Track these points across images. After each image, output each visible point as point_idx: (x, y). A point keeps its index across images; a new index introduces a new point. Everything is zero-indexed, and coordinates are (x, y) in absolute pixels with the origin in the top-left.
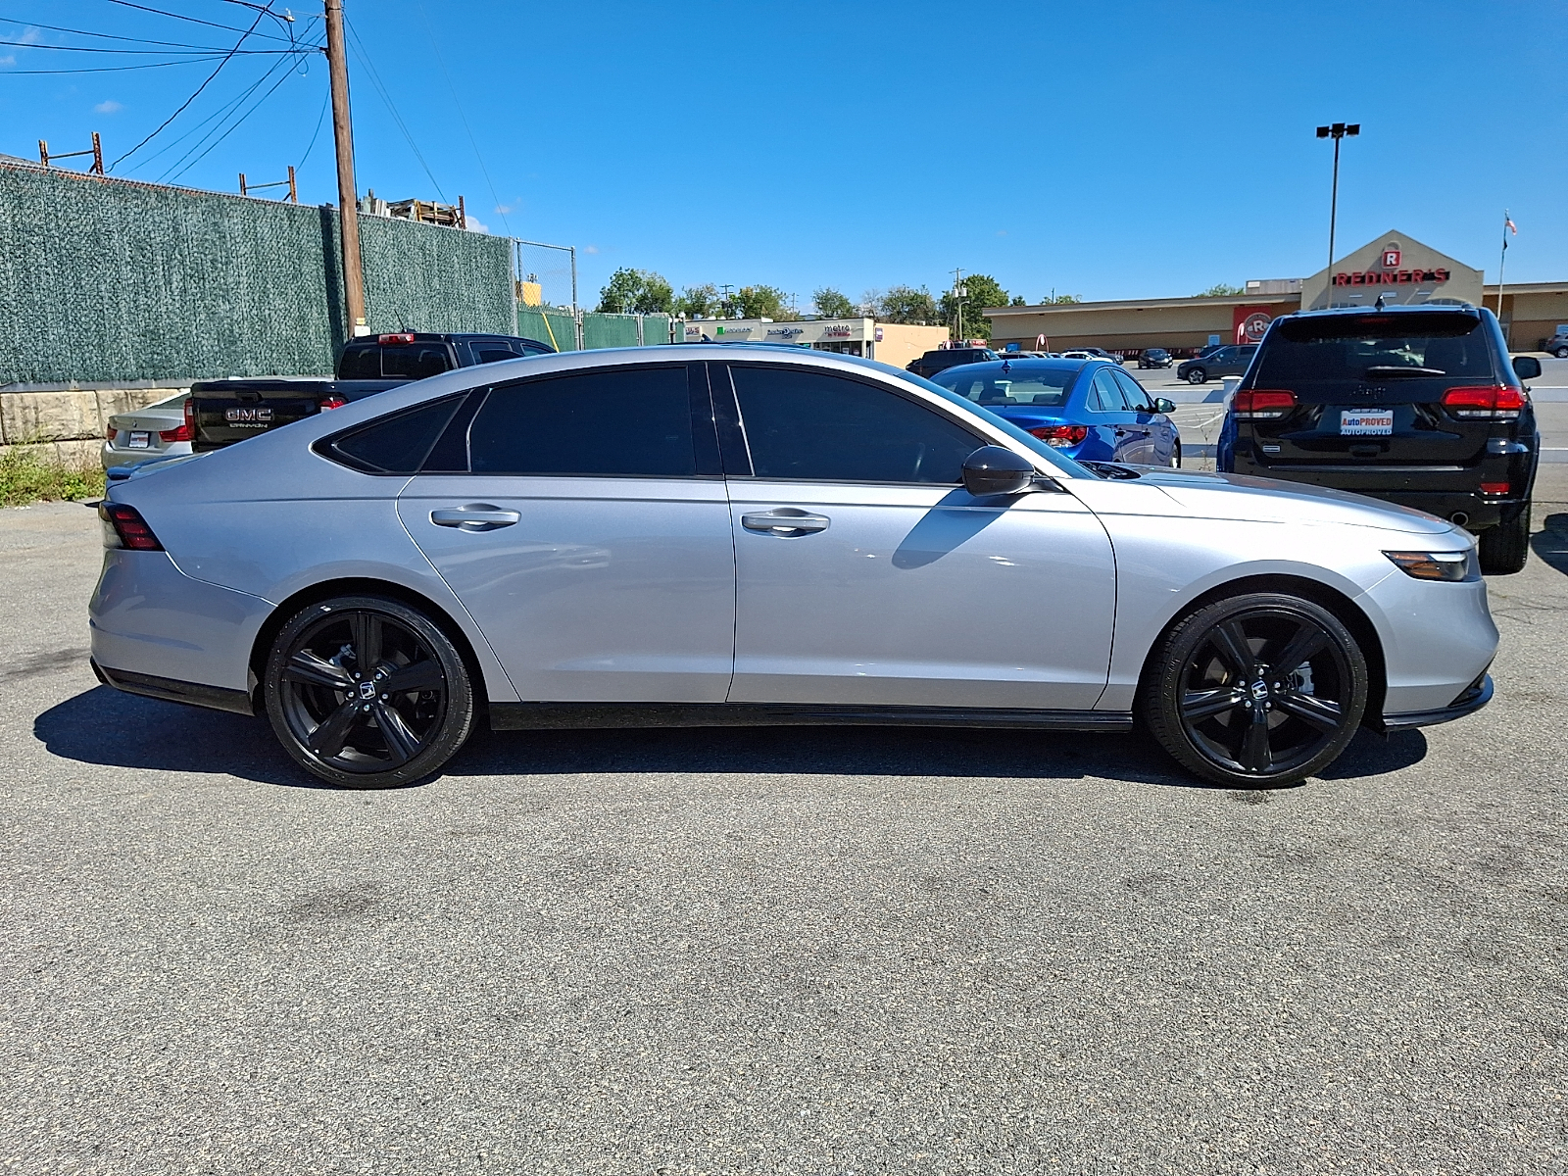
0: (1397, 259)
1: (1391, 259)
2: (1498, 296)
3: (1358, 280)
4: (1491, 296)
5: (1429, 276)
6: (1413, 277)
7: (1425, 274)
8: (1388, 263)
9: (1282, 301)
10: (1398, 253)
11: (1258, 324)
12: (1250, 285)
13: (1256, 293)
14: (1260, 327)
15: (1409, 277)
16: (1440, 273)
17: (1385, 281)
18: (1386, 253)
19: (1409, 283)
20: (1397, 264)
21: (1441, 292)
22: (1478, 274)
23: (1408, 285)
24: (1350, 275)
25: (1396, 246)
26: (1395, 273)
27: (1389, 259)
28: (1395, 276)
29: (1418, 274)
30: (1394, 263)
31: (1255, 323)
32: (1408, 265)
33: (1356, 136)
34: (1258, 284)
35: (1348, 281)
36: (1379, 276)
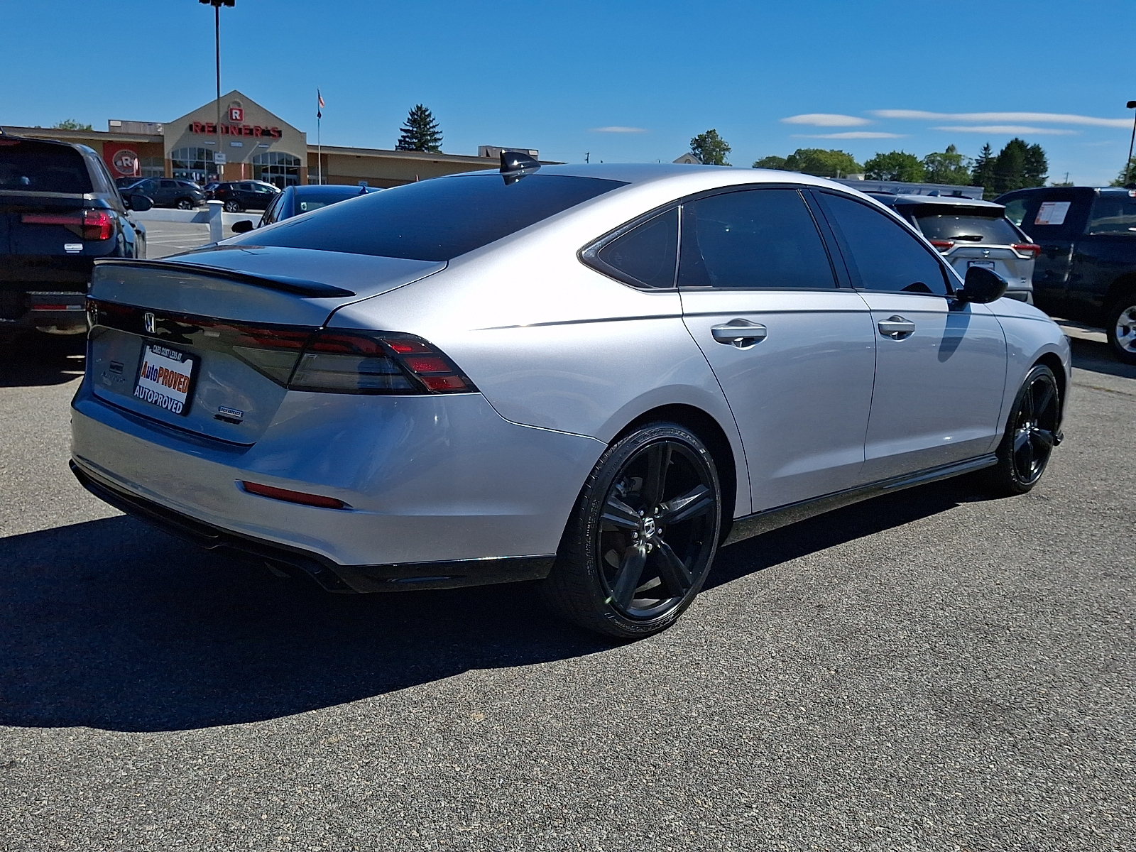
0: (241, 115)
1: (236, 114)
2: (318, 154)
3: (211, 129)
4: (313, 153)
5: (266, 133)
6: (254, 132)
7: (263, 130)
8: (234, 118)
9: (147, 141)
10: (241, 110)
11: (127, 160)
12: (112, 123)
13: (118, 131)
14: (128, 162)
15: (250, 132)
16: (274, 131)
17: (232, 133)
18: (232, 109)
19: (251, 136)
20: (241, 120)
21: (276, 147)
22: (303, 135)
23: (250, 138)
24: (203, 124)
25: (239, 105)
26: (240, 127)
27: (234, 114)
28: (240, 129)
29: (258, 130)
30: (238, 118)
31: (124, 158)
32: (249, 122)
33: (232, 7)
34: (119, 124)
35: (203, 129)
36: (227, 128)
